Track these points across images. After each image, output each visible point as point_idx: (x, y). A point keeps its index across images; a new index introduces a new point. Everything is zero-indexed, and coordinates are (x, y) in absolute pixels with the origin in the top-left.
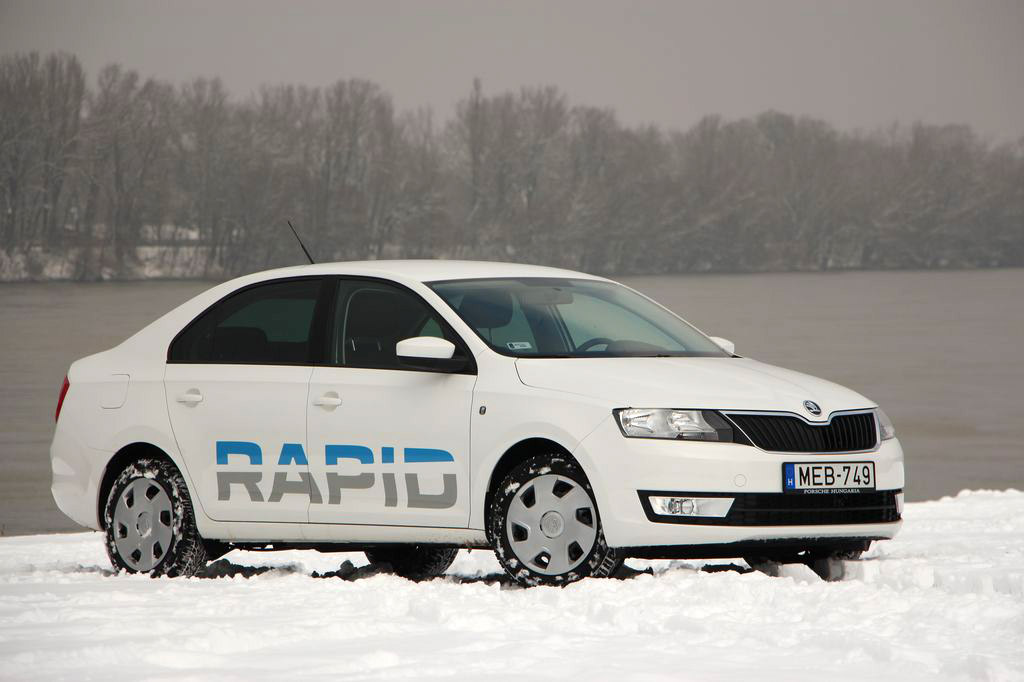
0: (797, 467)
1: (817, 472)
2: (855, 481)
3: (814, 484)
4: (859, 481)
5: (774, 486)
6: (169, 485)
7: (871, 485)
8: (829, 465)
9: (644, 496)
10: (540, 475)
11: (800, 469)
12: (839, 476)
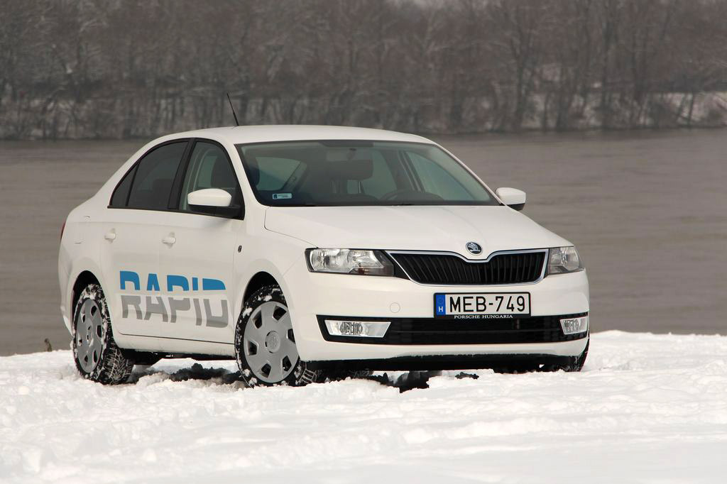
0: (447, 298)
1: (467, 301)
2: (508, 308)
3: (465, 311)
4: (512, 308)
5: (427, 312)
6: (101, 304)
7: (526, 311)
8: (480, 296)
9: (322, 319)
10: (265, 302)
11: (451, 298)
12: (490, 304)
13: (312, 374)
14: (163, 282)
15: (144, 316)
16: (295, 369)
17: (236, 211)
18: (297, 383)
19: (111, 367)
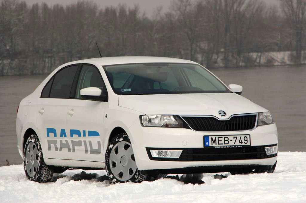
0: (210, 138)
1: (220, 139)
2: (240, 142)
3: (219, 144)
4: (242, 142)
5: (200, 145)
6: (37, 144)
7: (248, 144)
8: (226, 137)
9: (148, 150)
10: (120, 141)
11: (212, 138)
12: (231, 141)
13: (144, 177)
14: (68, 133)
15: (59, 149)
16: (135, 174)
17: (104, 98)
18: (136, 181)
19: (43, 174)
